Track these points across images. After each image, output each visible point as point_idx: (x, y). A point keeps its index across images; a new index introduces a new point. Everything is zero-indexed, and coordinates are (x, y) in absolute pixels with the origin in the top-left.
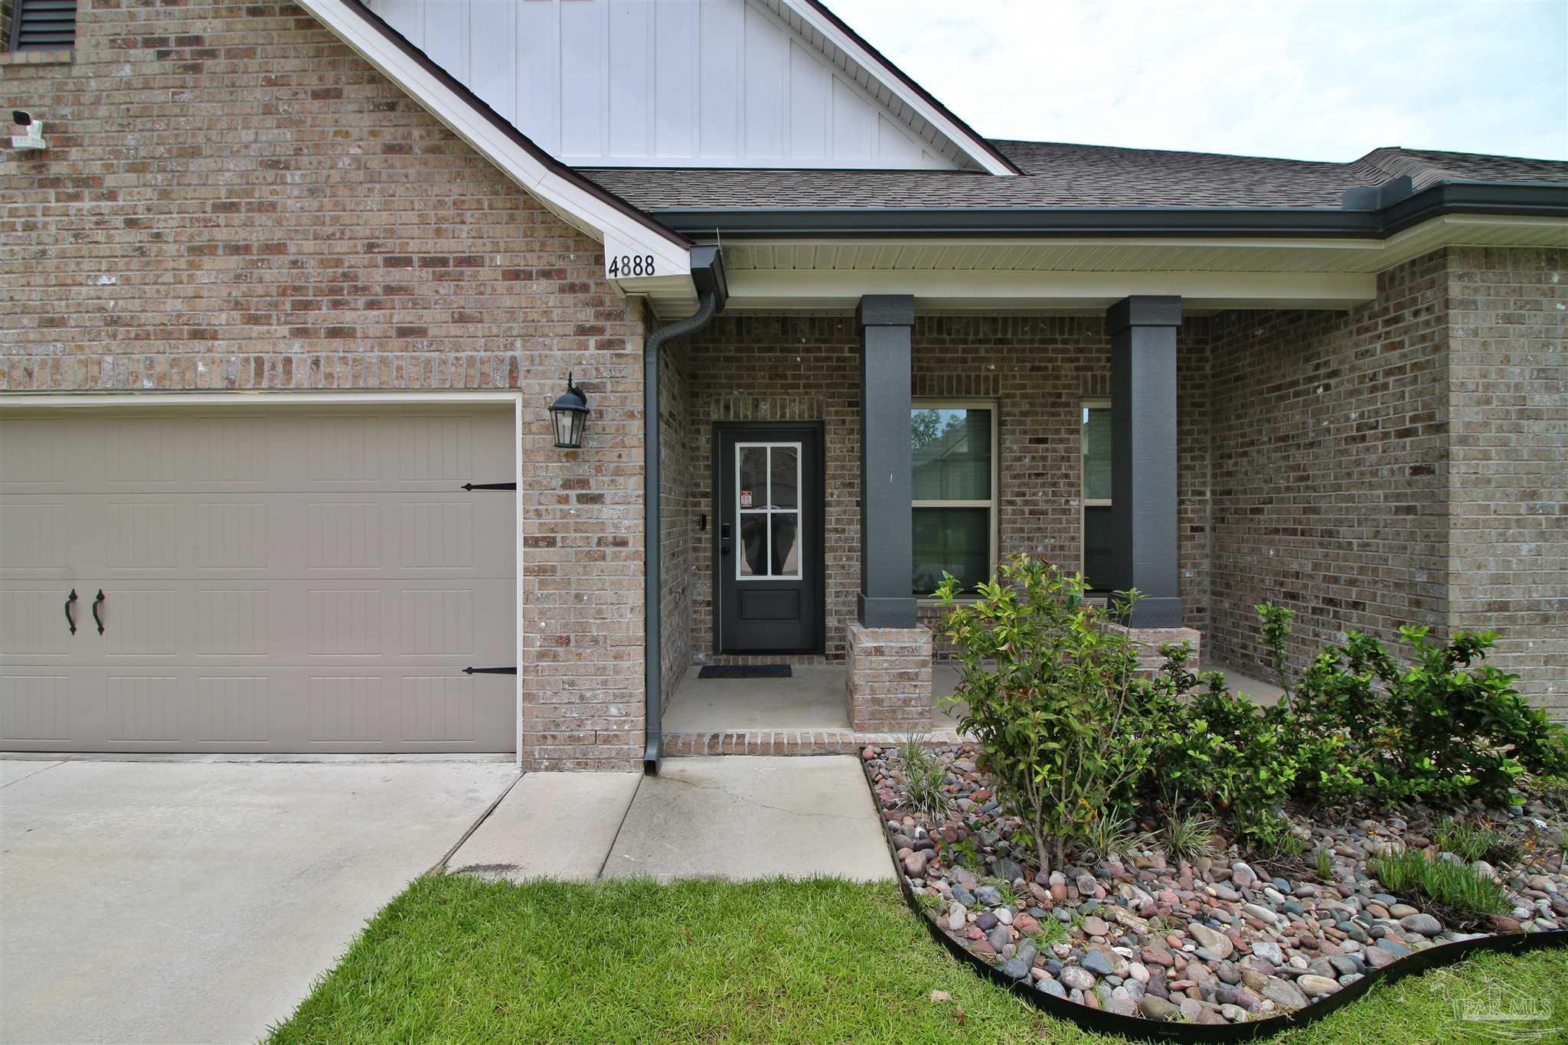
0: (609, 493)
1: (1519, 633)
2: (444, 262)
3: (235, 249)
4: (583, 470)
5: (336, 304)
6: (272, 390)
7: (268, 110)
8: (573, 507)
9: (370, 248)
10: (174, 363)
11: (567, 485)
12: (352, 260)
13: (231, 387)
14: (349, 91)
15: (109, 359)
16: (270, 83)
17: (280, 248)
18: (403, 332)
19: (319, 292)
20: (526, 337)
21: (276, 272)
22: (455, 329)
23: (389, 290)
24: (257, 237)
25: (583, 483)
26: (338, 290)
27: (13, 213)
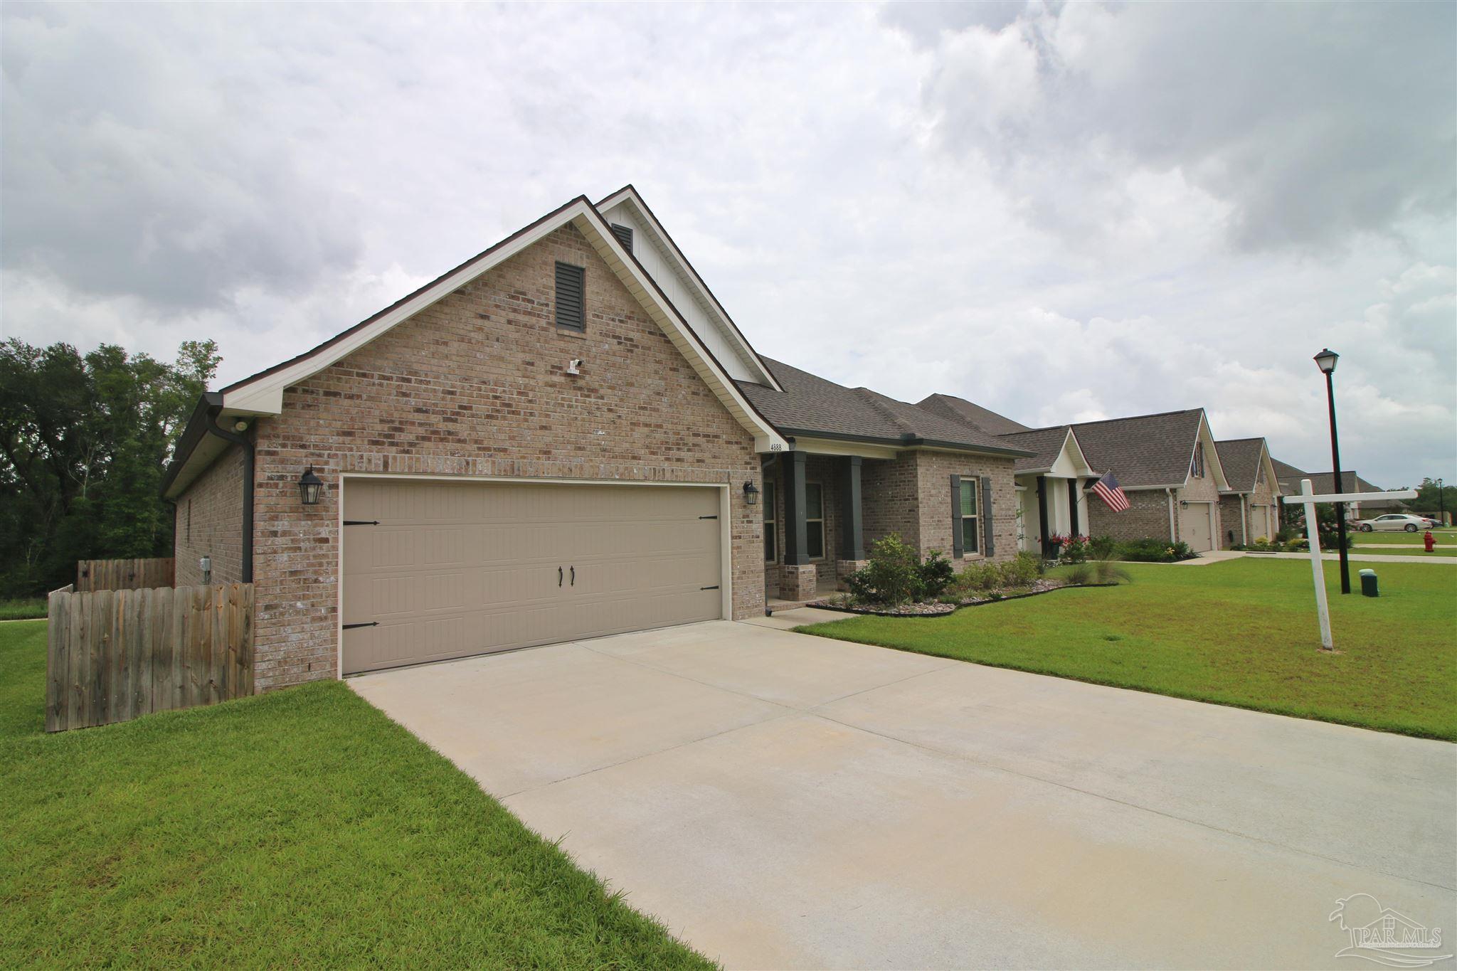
0: (754, 520)
2: (709, 436)
3: (646, 425)
4: (747, 512)
5: (679, 449)
6: (658, 481)
7: (656, 372)
8: (745, 525)
9: (688, 429)
10: (626, 468)
11: (742, 517)
12: (682, 433)
13: (646, 479)
14: (682, 370)
15: (602, 466)
16: (656, 362)
17: (660, 426)
18: (698, 461)
19: (673, 444)
20: (732, 464)
21: (659, 436)
22: (713, 460)
23: (694, 445)
24: (653, 421)
25: (748, 516)
26: (678, 444)
27: (563, 399)
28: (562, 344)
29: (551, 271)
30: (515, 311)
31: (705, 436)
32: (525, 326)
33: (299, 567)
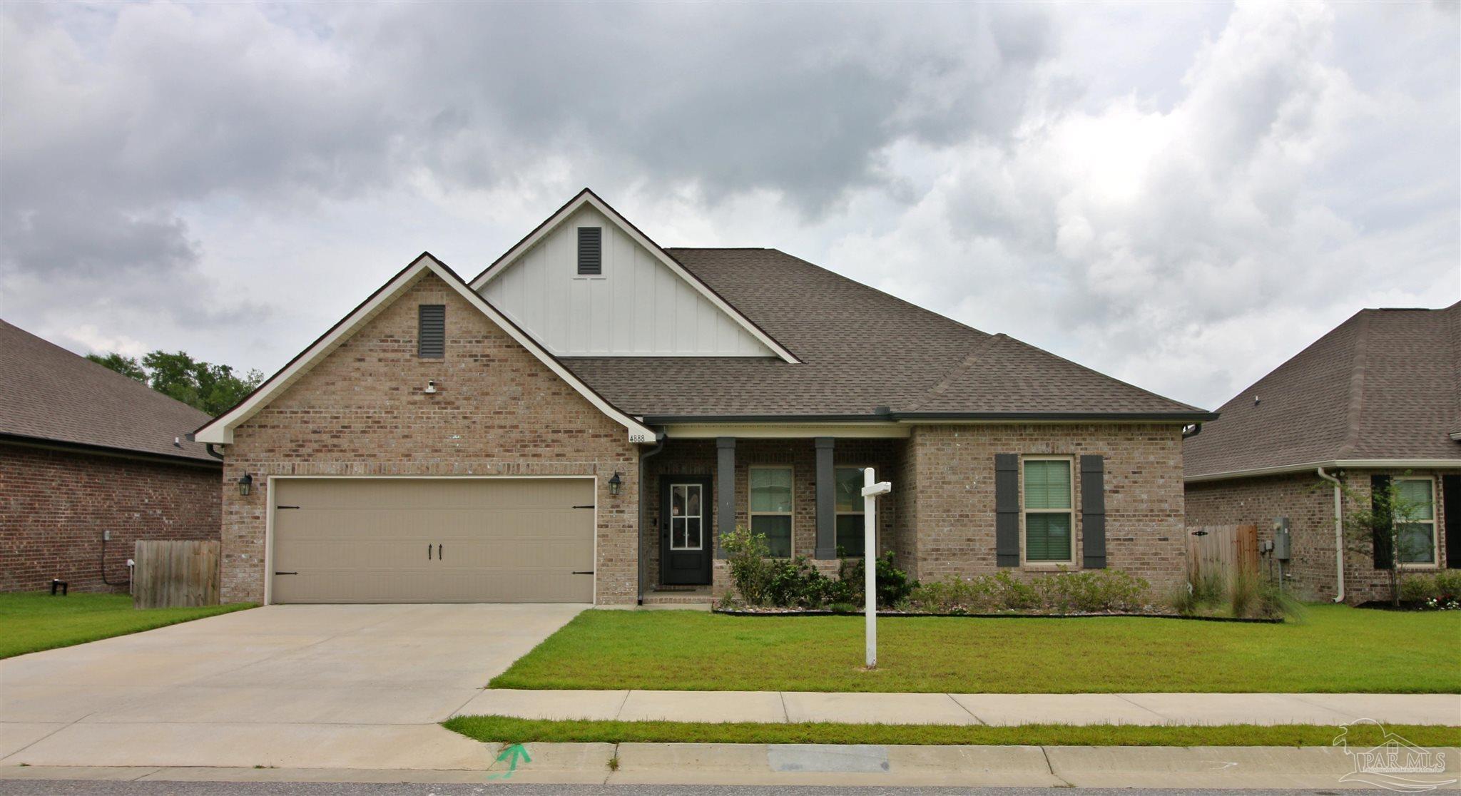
0: (626, 510)
1: (944, 559)
2: (572, 432)
3: (501, 427)
4: (618, 502)
5: (535, 446)
6: (513, 474)
7: (513, 380)
8: (614, 515)
9: (547, 427)
10: (480, 465)
11: (612, 507)
12: (540, 431)
13: (499, 473)
14: (541, 374)
15: (457, 464)
16: (513, 371)
17: (517, 427)
18: (558, 455)
19: (529, 441)
20: (599, 457)
21: (515, 435)
22: (575, 454)
23: (553, 441)
24: (508, 423)
25: (618, 506)
26: (536, 441)
27: (422, 413)
28: (423, 370)
29: (415, 314)
30: (384, 351)
31: (566, 432)
32: (393, 361)
33: (244, 534)
